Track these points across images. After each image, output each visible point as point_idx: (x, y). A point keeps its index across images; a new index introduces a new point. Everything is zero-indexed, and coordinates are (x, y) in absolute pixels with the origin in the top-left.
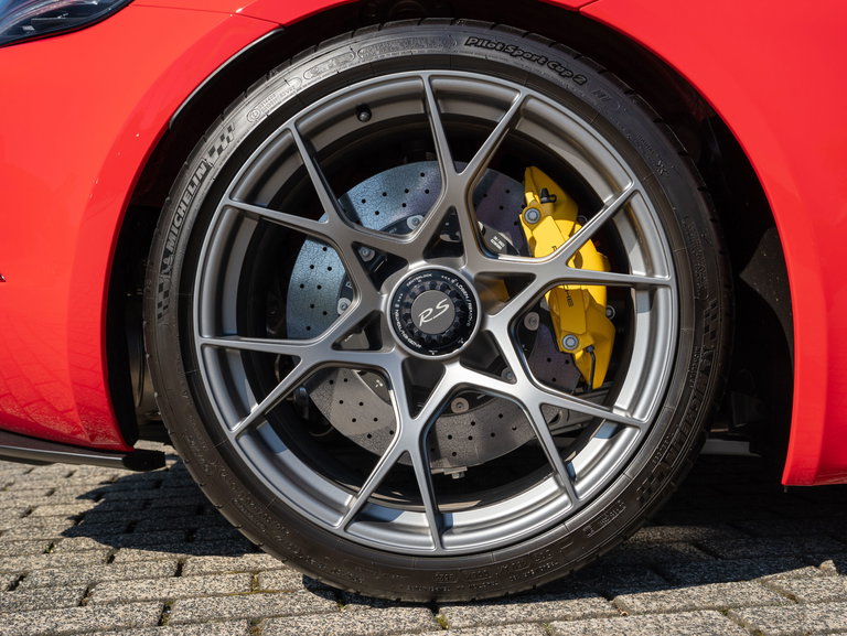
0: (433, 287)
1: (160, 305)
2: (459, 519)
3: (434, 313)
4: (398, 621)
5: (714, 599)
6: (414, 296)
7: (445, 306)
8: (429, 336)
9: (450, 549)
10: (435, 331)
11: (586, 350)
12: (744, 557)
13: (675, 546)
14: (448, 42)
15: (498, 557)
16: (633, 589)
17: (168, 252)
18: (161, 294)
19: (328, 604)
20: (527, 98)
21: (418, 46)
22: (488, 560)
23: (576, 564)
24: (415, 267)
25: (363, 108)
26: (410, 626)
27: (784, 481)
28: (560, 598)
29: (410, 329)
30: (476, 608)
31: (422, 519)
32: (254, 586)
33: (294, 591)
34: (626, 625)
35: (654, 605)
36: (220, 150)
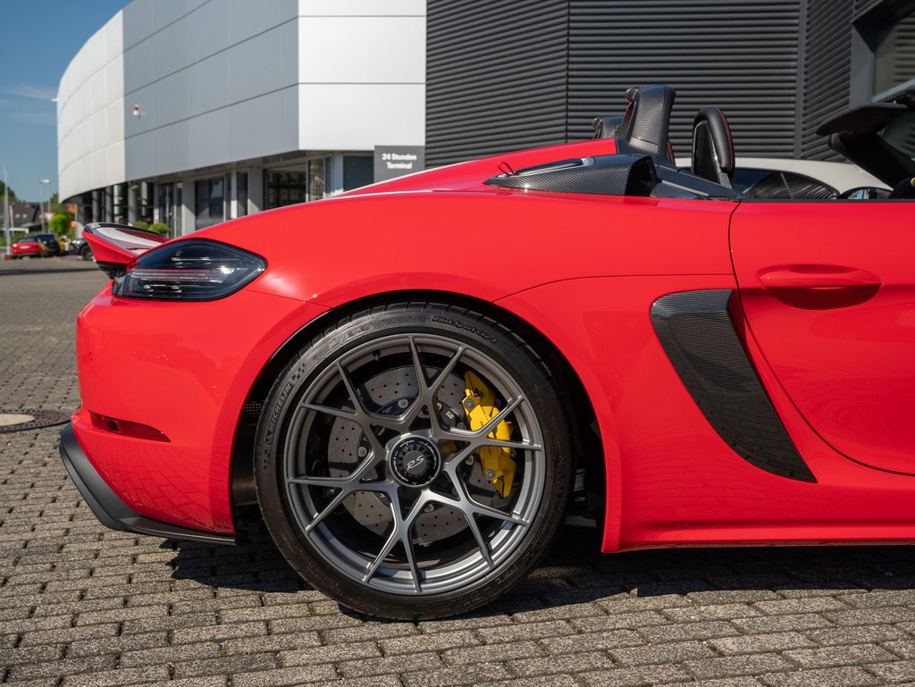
0: (415, 449)
1: (265, 461)
2: (429, 575)
3: (415, 463)
4: (398, 630)
5: (565, 614)
6: (404, 454)
7: (421, 459)
8: (413, 476)
9: (425, 592)
10: (416, 473)
11: (499, 478)
12: (591, 587)
13: (554, 581)
14: (423, 318)
15: (451, 596)
16: (523, 609)
17: (269, 433)
18: (266, 456)
19: (357, 622)
20: (465, 349)
21: (406, 321)
22: (445, 597)
23: (492, 598)
24: (404, 436)
25: (376, 352)
26: (404, 633)
27: (602, 551)
28: (484, 616)
29: (402, 472)
30: (438, 623)
31: (410, 576)
32: (312, 613)
33: (336, 614)
34: (516, 630)
35: (532, 619)
36: (299, 377)
